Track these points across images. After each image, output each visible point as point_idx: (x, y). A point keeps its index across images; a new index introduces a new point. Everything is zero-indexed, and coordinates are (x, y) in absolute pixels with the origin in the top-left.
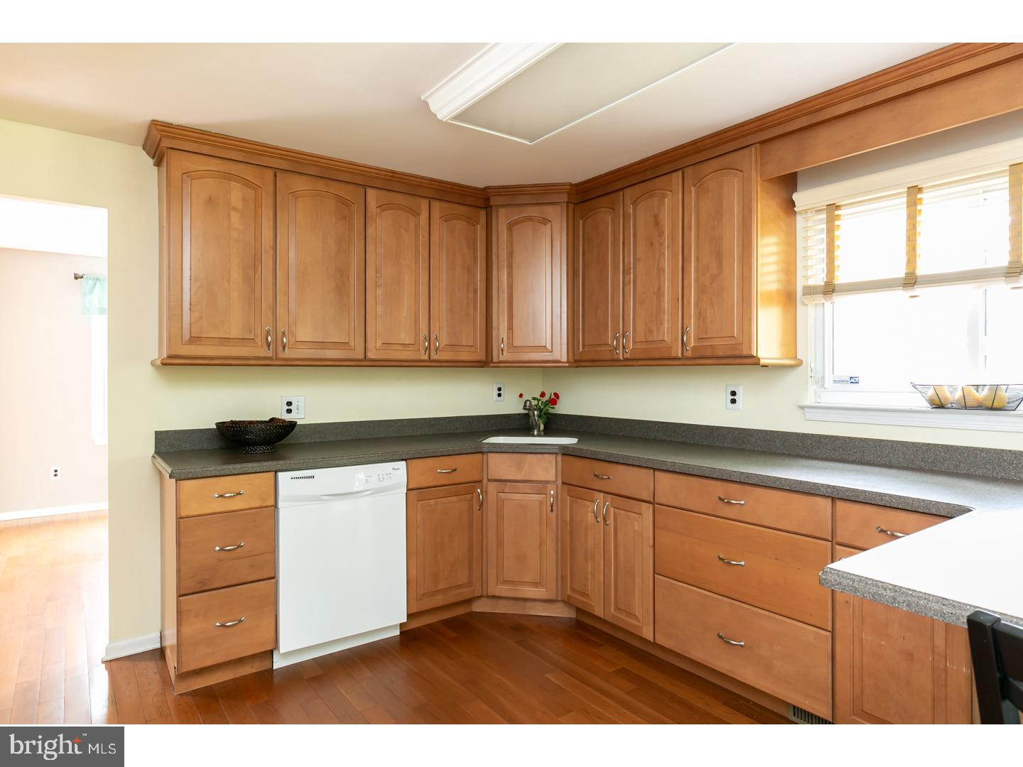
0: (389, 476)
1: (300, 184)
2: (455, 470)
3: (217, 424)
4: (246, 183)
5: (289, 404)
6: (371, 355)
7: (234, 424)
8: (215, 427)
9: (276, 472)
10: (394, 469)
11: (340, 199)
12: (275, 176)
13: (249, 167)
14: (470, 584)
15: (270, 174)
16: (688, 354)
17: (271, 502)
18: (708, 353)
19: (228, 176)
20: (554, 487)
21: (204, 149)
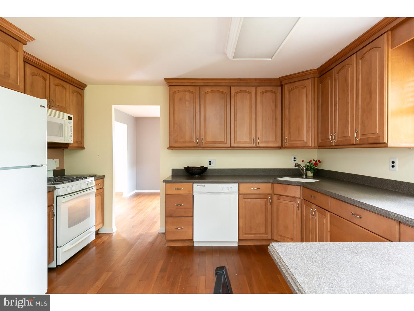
0: (231, 188)
1: (208, 89)
2: (259, 189)
3: (184, 168)
4: (191, 92)
5: (210, 162)
6: (232, 145)
7: (188, 167)
8: (183, 168)
9: (193, 183)
10: (233, 186)
11: (222, 92)
12: (200, 88)
13: (191, 87)
14: (266, 233)
15: (198, 88)
16: (358, 142)
17: (191, 193)
18: (366, 142)
19: (186, 91)
20: (300, 200)
21: (179, 84)
